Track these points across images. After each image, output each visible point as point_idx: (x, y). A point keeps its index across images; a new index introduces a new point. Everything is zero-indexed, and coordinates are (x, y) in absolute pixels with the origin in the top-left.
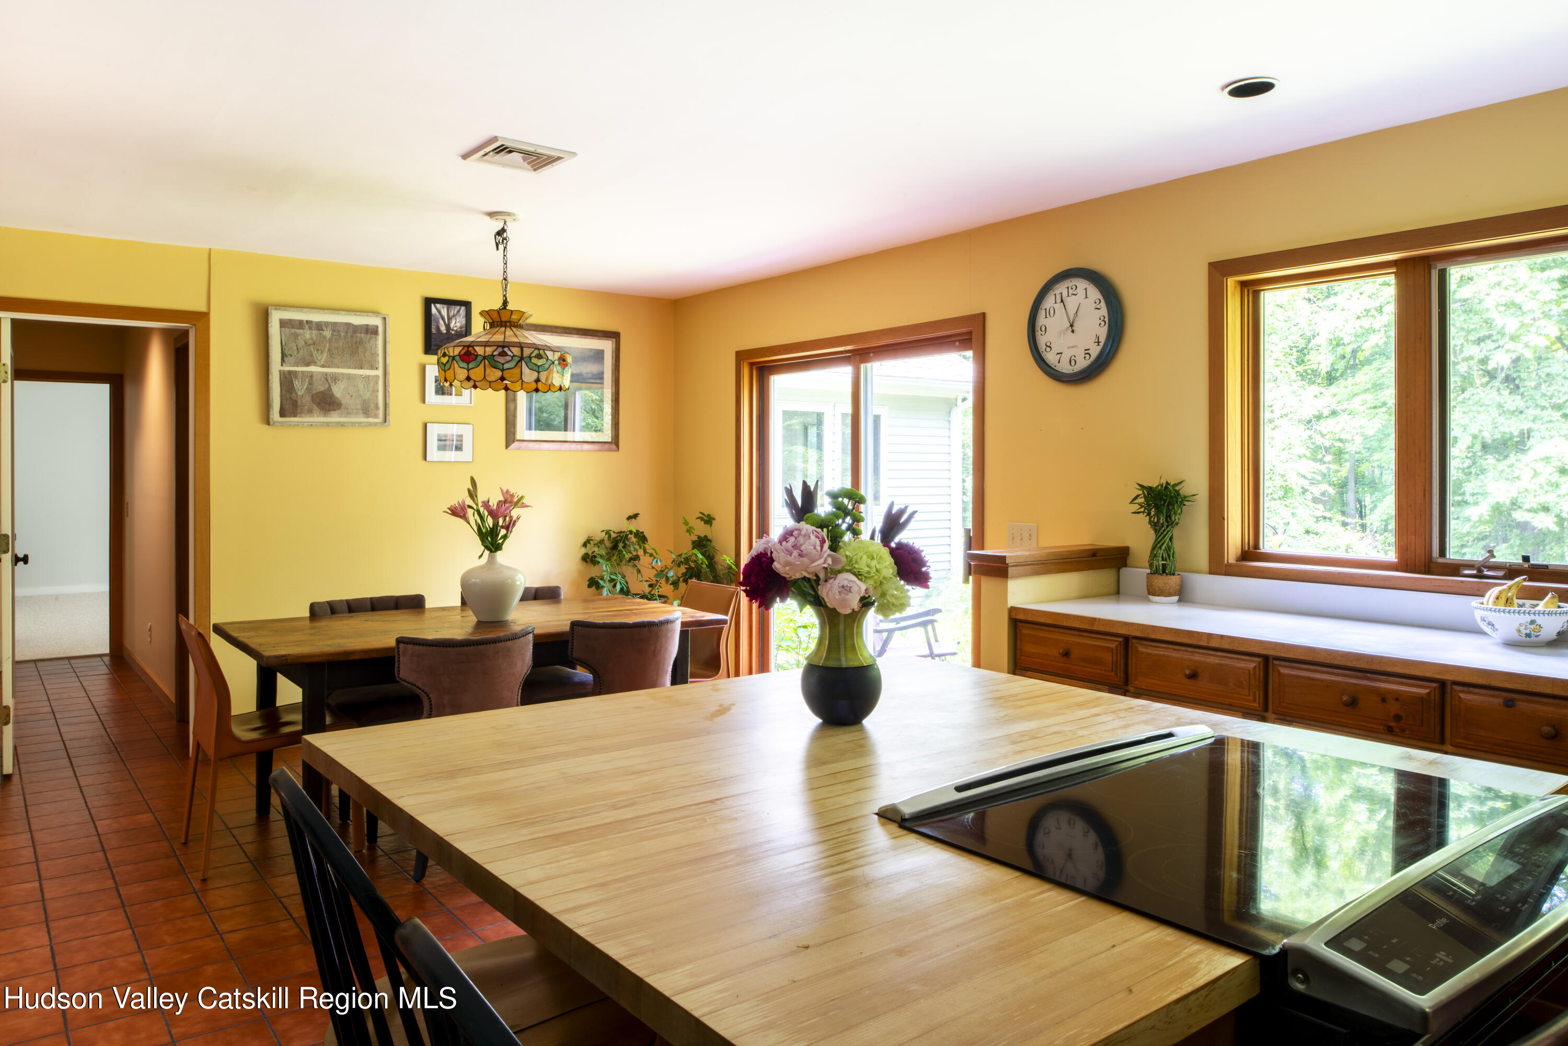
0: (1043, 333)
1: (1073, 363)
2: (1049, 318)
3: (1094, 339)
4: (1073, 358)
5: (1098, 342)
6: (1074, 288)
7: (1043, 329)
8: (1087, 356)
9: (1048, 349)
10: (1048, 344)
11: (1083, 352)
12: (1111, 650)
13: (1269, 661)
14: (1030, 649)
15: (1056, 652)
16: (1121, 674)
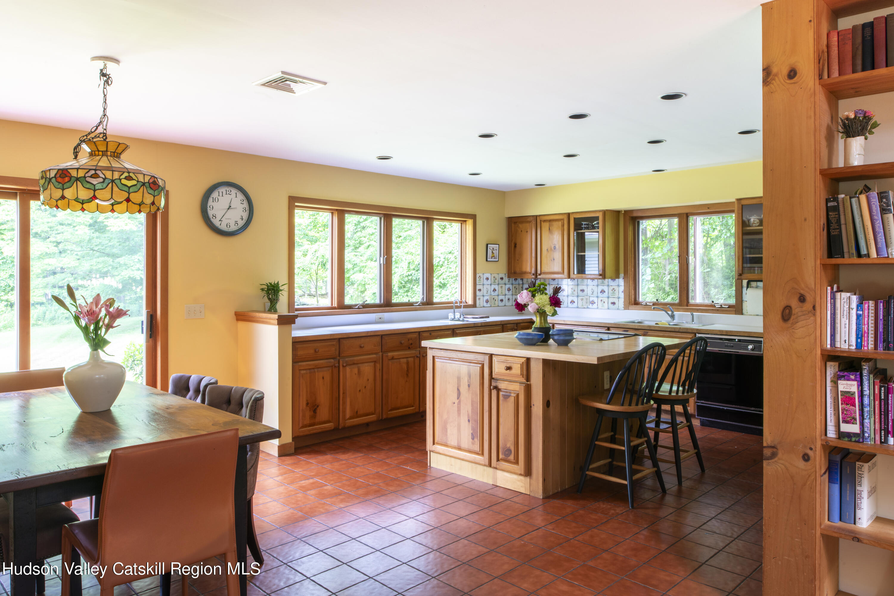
0: (211, 209)
1: (228, 226)
2: (215, 203)
3: (240, 217)
4: (228, 224)
5: (242, 219)
6: (230, 191)
7: (211, 207)
8: (236, 224)
9: (214, 218)
10: (214, 215)
11: (234, 222)
12: (334, 345)
13: (382, 336)
14: (300, 353)
15: (312, 351)
16: (337, 353)
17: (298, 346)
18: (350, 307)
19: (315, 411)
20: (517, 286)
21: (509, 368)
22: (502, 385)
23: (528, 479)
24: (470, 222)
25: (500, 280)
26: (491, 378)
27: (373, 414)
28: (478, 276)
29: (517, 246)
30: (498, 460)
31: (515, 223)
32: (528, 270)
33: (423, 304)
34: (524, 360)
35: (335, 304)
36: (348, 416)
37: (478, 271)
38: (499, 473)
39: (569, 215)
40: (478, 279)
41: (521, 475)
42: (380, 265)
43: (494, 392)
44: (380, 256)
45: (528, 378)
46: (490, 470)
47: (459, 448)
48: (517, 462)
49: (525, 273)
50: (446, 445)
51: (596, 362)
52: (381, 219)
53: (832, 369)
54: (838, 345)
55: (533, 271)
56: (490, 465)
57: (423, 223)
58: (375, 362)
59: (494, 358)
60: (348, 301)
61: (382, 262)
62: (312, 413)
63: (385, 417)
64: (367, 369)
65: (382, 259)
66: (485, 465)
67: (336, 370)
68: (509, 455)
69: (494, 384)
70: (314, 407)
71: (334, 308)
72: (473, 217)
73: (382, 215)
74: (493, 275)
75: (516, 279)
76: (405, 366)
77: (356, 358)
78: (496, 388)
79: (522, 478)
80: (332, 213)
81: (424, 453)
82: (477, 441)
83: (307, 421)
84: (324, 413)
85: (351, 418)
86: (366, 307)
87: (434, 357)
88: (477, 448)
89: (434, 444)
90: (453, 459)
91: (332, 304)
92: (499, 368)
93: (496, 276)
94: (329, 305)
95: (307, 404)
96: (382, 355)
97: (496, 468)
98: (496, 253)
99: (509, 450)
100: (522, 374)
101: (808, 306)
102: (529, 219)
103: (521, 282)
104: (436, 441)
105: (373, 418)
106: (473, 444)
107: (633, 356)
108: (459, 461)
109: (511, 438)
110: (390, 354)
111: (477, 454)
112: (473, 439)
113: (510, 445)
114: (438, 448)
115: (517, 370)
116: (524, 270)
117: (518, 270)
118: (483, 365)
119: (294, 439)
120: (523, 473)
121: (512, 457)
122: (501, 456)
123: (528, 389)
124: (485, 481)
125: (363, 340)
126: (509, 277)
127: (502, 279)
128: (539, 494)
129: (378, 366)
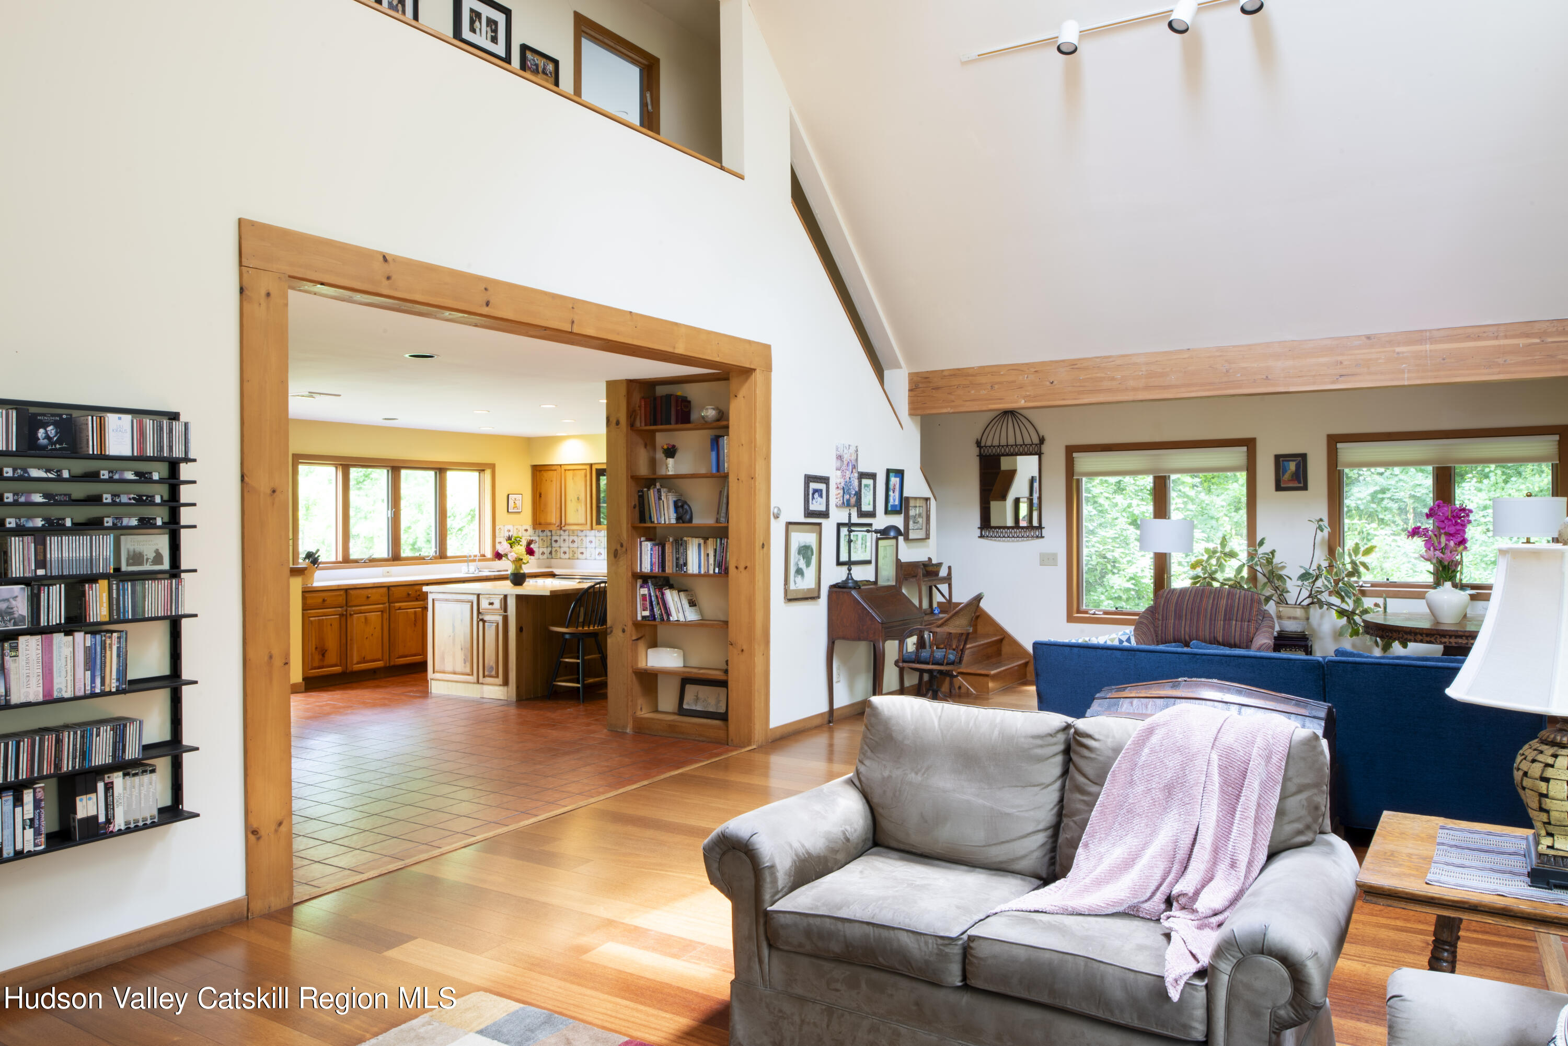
12: (341, 595)
13: (389, 587)
14: (309, 601)
15: (321, 600)
16: (344, 602)
17: (307, 595)
18: (356, 561)
19: (323, 655)
20: (545, 538)
21: (491, 604)
22: (486, 618)
23: (506, 688)
24: (488, 473)
25: (524, 532)
26: (479, 613)
27: (380, 661)
28: (497, 528)
29: (542, 496)
30: (484, 676)
31: (540, 471)
32: (553, 521)
33: (435, 558)
34: (502, 596)
35: (340, 559)
36: (355, 661)
37: (497, 524)
38: (486, 687)
39: (591, 465)
40: (497, 531)
41: (500, 685)
42: (388, 518)
43: (481, 624)
44: (388, 509)
45: (506, 611)
46: (478, 686)
47: (455, 673)
48: (497, 676)
49: (550, 524)
50: (444, 672)
51: (549, 594)
52: (388, 471)
53: (639, 582)
54: (643, 570)
55: (558, 523)
56: (478, 682)
57: (436, 473)
58: (382, 611)
59: (481, 596)
60: (354, 555)
61: (390, 515)
62: (321, 657)
63: (392, 664)
64: (374, 617)
65: (390, 512)
66: (474, 683)
67: (344, 617)
68: (491, 672)
69: (481, 617)
70: (323, 652)
71: (340, 562)
72: (492, 467)
73: (389, 468)
74: (516, 527)
75: (543, 531)
76: (413, 617)
77: (363, 608)
78: (482, 620)
79: (501, 688)
80: (337, 468)
81: (425, 681)
82: (468, 664)
83: (316, 664)
84: (332, 657)
85: (358, 663)
86: (372, 562)
87: (433, 600)
88: (468, 670)
89: (434, 672)
90: (449, 683)
91: (337, 559)
92: (484, 604)
93: (519, 527)
94: (334, 559)
95: (316, 648)
96: (389, 606)
97: (482, 684)
98: (519, 503)
99: (492, 667)
100: (501, 607)
101: (624, 549)
102: (553, 468)
103: (549, 534)
104: (436, 669)
105: (380, 664)
106: (465, 667)
107: (581, 592)
108: (454, 684)
109: (494, 657)
110: (397, 605)
111: (469, 675)
112: (465, 663)
113: (493, 663)
114: (437, 676)
115: (497, 605)
116: (549, 521)
117: (543, 521)
118: (472, 603)
119: (304, 679)
120: (501, 683)
121: (494, 673)
122: (486, 673)
123: (506, 619)
124: (475, 696)
125: (370, 591)
126: (534, 528)
127: (526, 530)
128: (513, 697)
129: (386, 616)
